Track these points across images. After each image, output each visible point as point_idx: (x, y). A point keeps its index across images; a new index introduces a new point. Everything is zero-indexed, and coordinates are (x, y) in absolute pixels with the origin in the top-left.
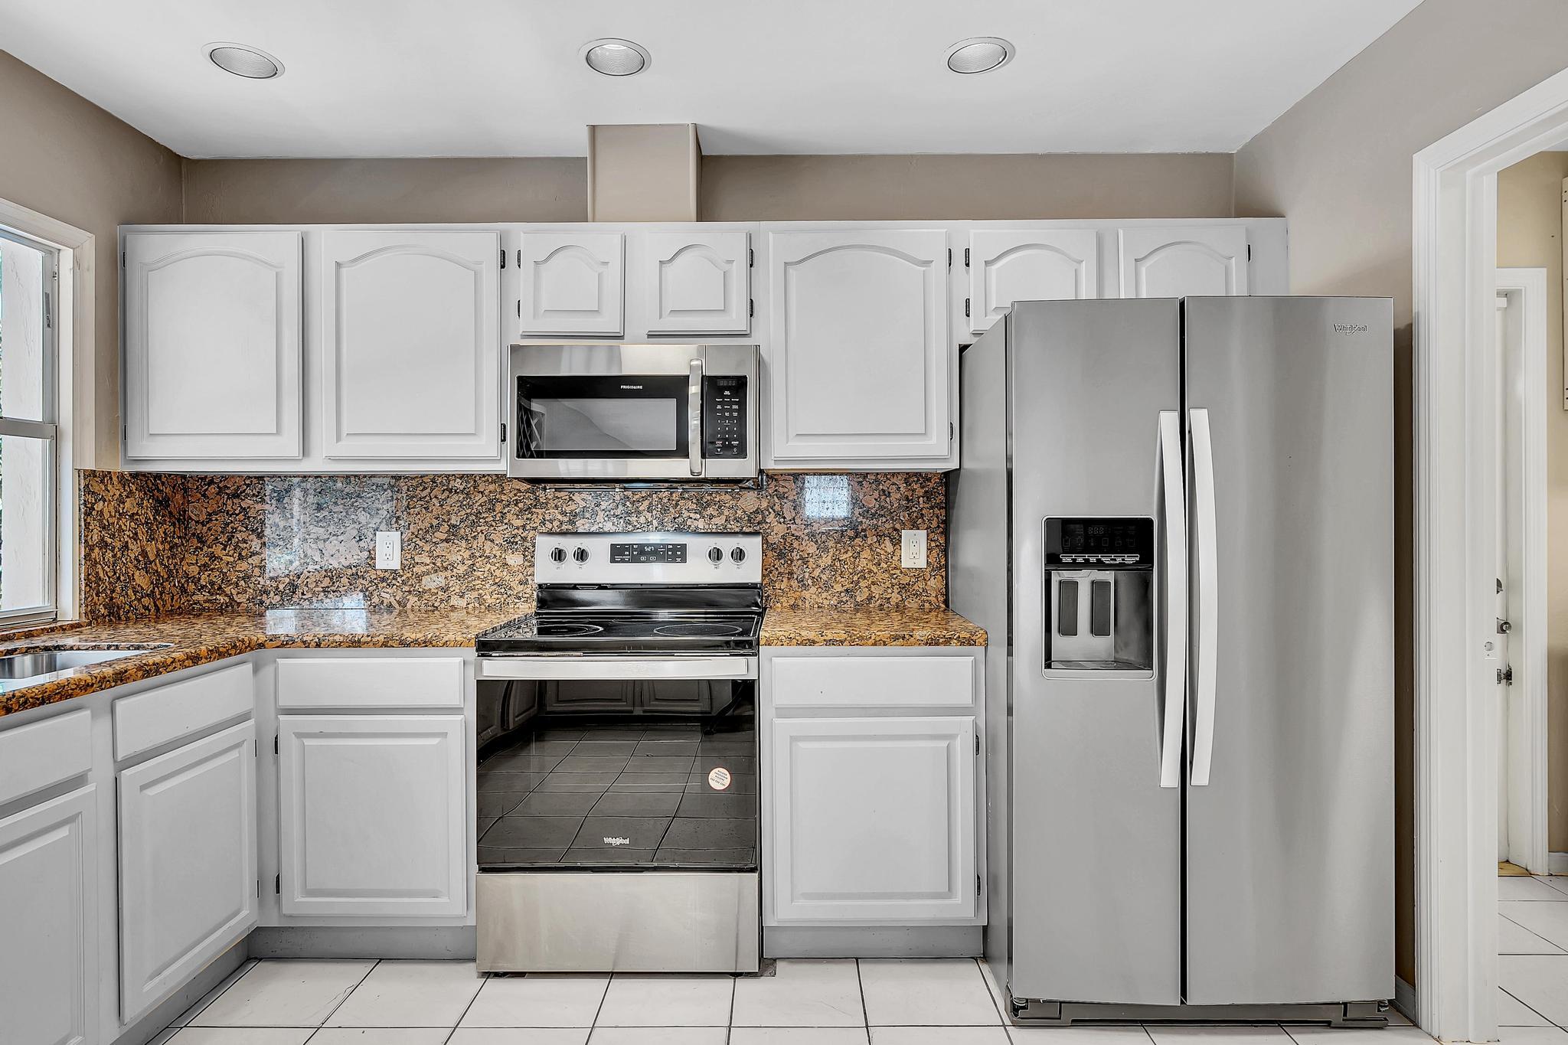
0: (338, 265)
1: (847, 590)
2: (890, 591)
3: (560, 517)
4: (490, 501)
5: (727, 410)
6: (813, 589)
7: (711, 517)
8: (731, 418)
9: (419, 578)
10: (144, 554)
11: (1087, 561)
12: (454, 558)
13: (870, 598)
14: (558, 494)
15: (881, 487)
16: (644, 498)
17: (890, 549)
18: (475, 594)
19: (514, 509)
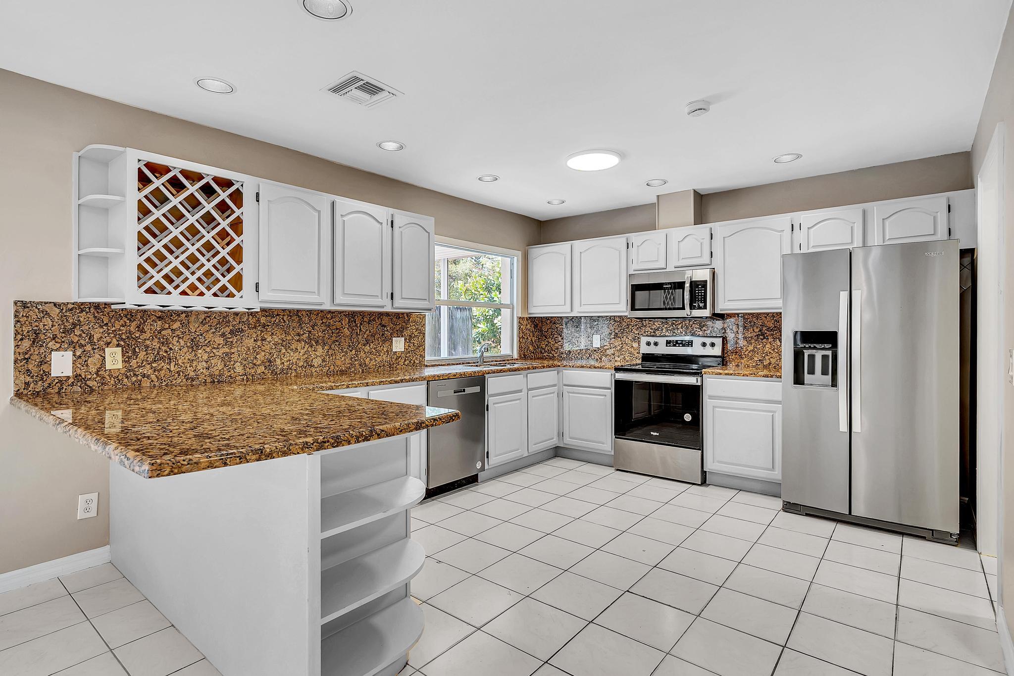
0: (581, 252)
1: (760, 360)
2: (779, 361)
3: (650, 330)
4: (628, 325)
5: (700, 293)
6: (745, 359)
7: (705, 330)
8: (701, 295)
9: (606, 350)
10: (532, 340)
11: (810, 347)
12: (617, 344)
13: (770, 364)
14: (650, 322)
15: (775, 319)
16: (680, 324)
17: (779, 344)
18: (623, 356)
19: (636, 328)
